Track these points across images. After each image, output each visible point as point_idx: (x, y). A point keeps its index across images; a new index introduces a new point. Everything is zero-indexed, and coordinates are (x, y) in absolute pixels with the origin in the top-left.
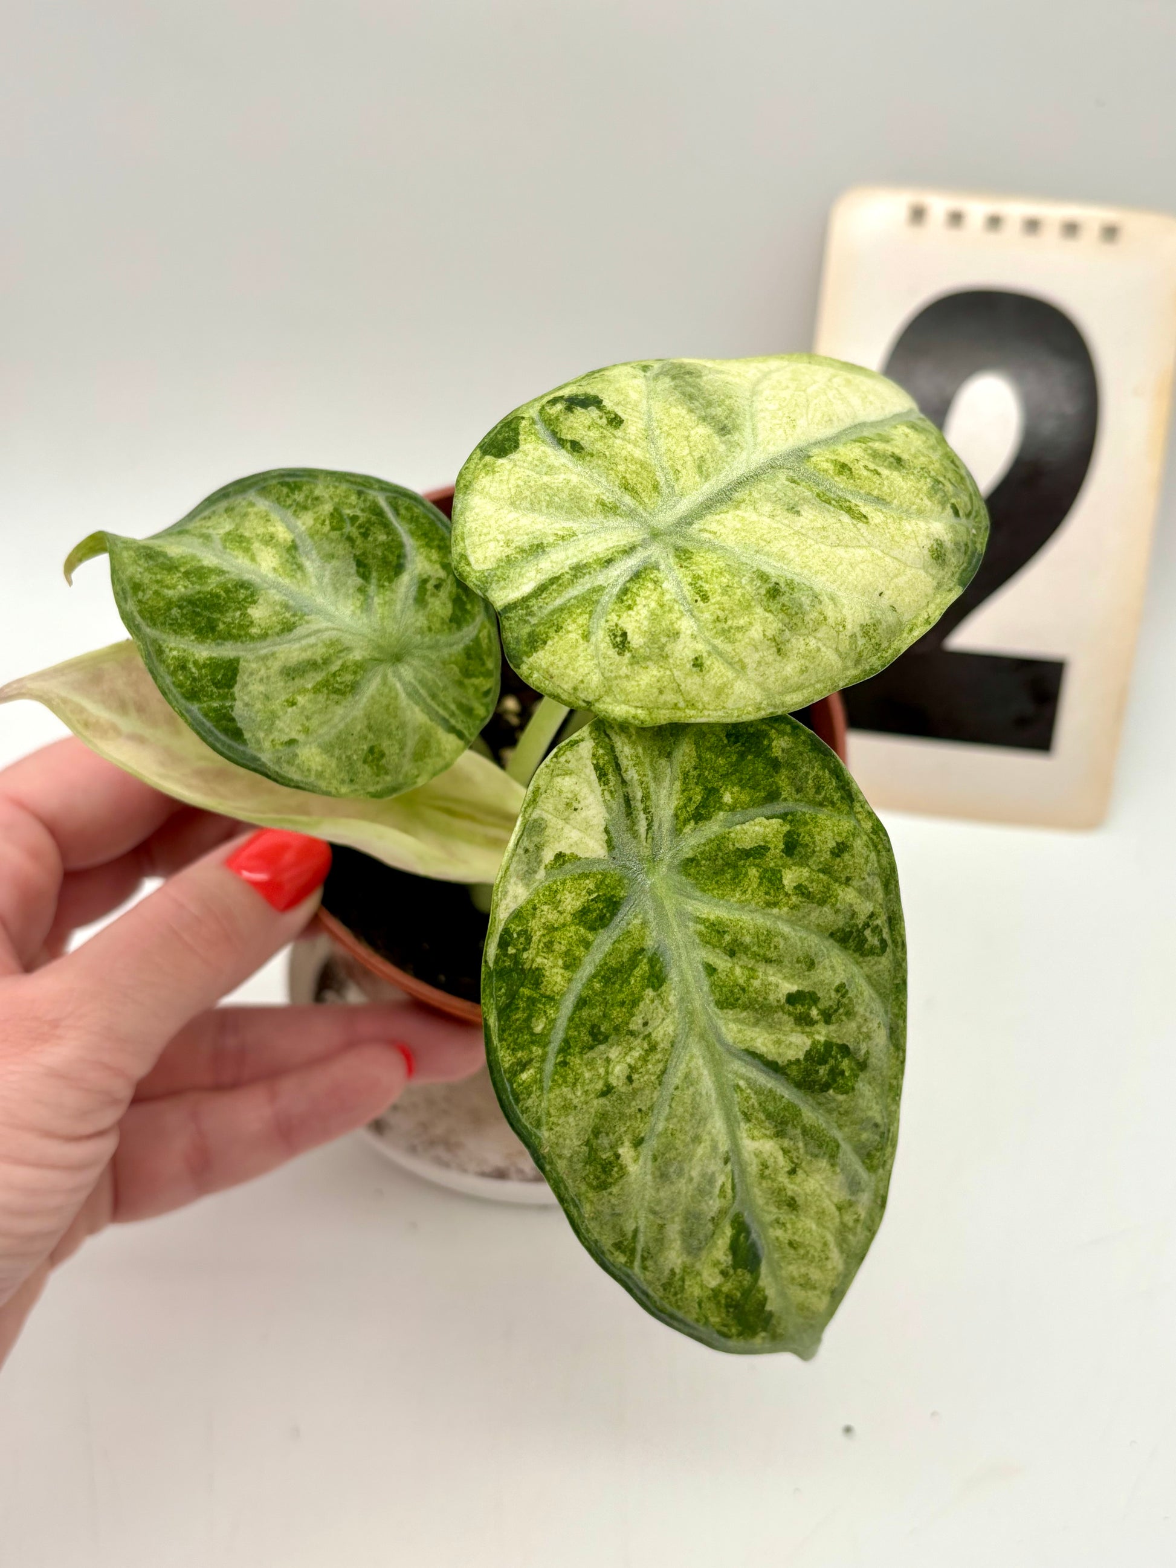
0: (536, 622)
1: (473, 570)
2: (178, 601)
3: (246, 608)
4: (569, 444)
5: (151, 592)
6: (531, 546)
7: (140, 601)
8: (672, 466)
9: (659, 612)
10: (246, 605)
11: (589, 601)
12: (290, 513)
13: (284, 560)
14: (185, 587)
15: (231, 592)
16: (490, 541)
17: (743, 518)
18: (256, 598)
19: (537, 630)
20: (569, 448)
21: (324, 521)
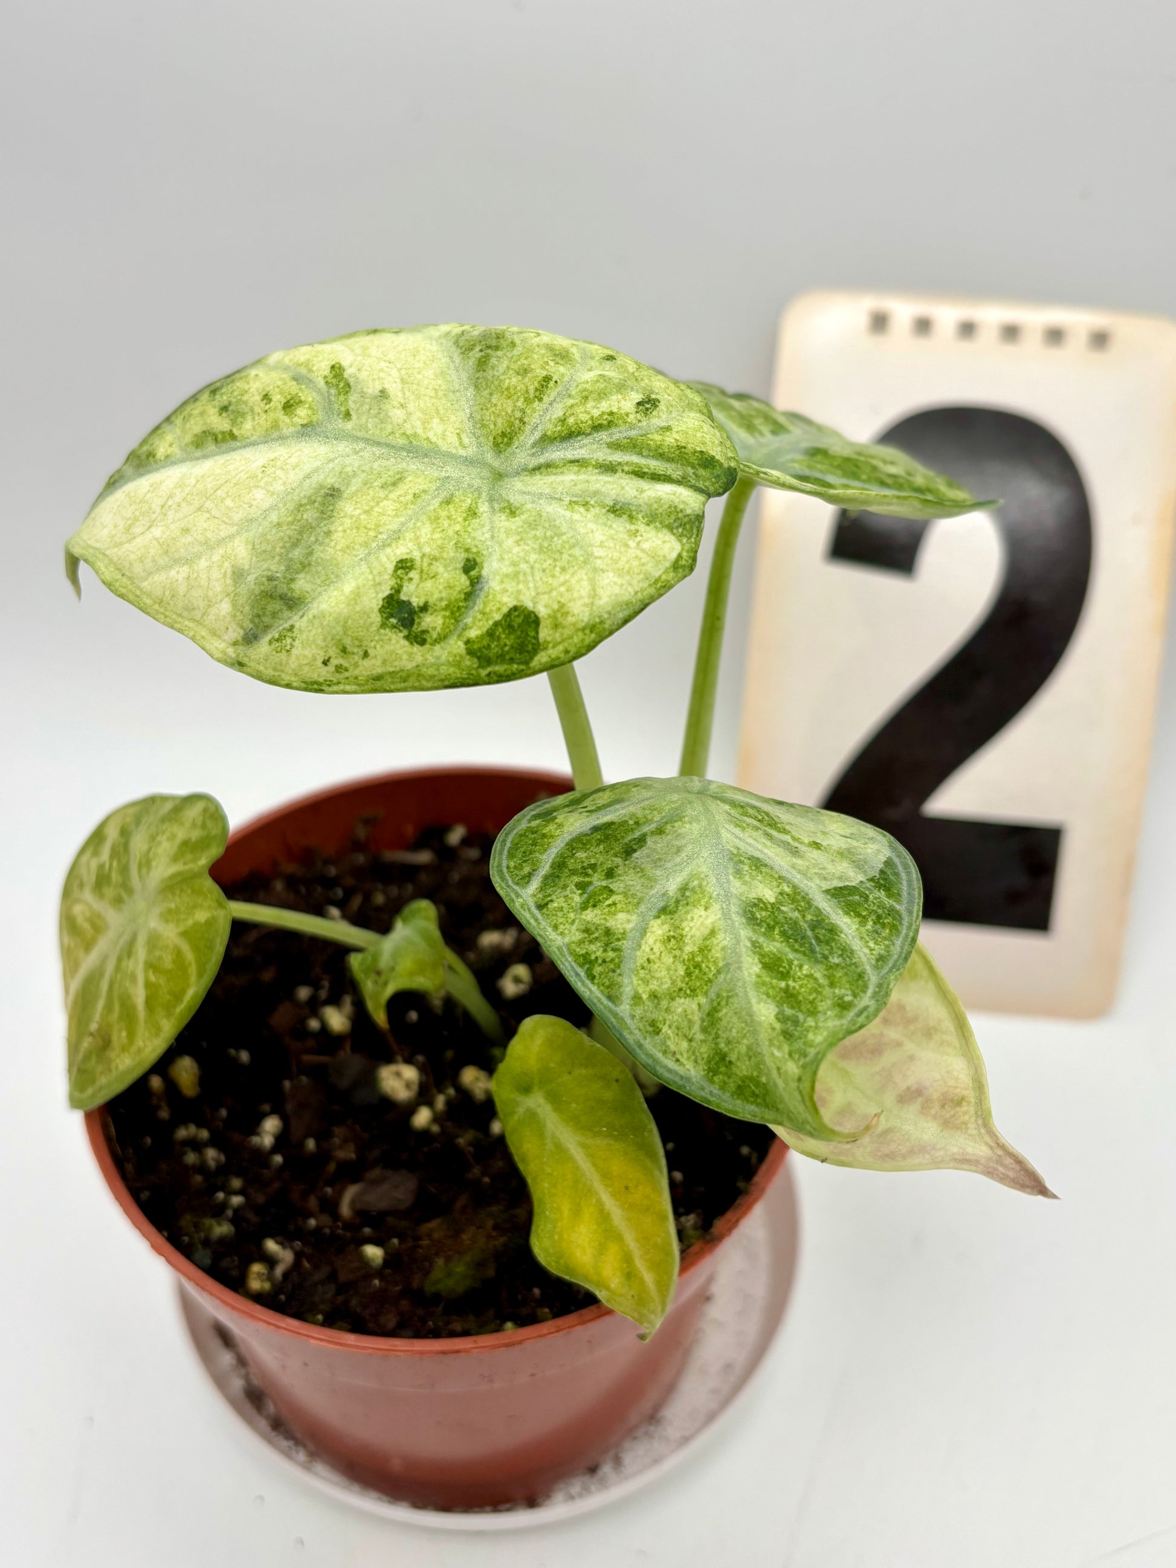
0: (689, 468)
1: (683, 549)
2: (821, 962)
3: (772, 904)
4: (473, 573)
5: (837, 991)
6: (620, 516)
7: (855, 995)
8: (412, 503)
9: (594, 395)
10: (769, 906)
11: (633, 446)
12: (625, 944)
13: (689, 908)
14: (801, 967)
15: (768, 925)
16: (643, 551)
17: (423, 423)
18: (756, 901)
19: (696, 462)
20: (477, 569)
21: (609, 905)
